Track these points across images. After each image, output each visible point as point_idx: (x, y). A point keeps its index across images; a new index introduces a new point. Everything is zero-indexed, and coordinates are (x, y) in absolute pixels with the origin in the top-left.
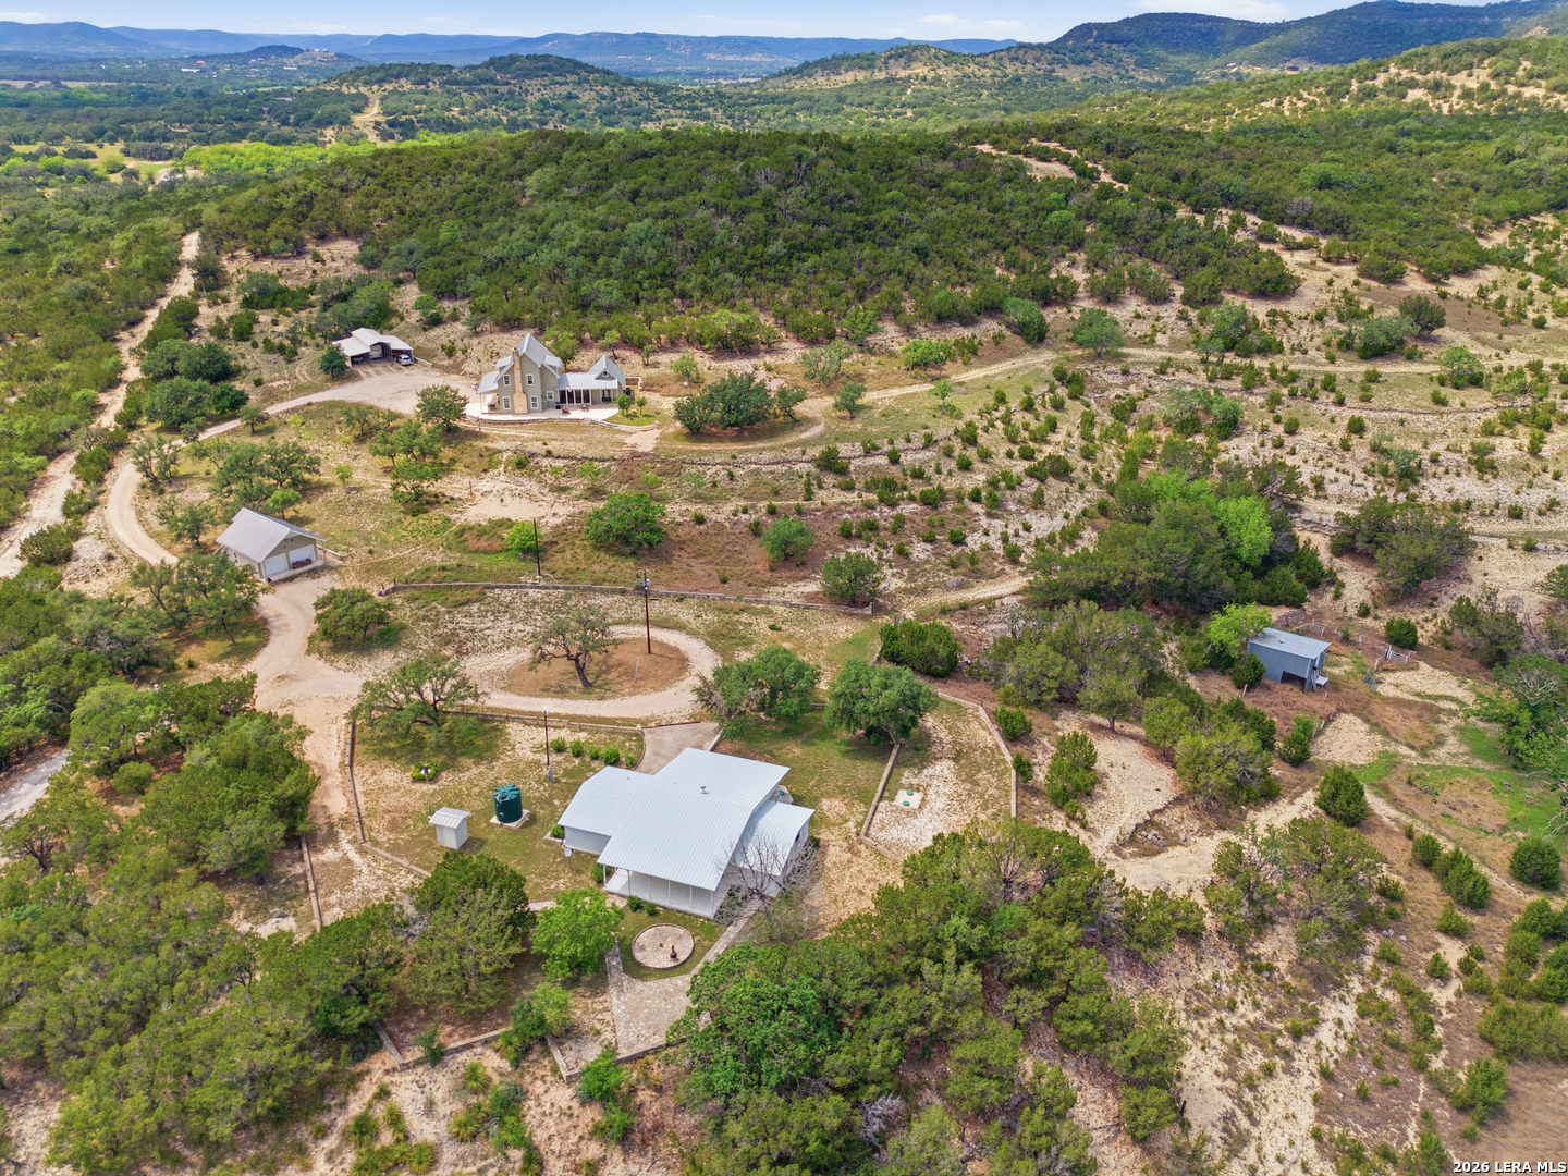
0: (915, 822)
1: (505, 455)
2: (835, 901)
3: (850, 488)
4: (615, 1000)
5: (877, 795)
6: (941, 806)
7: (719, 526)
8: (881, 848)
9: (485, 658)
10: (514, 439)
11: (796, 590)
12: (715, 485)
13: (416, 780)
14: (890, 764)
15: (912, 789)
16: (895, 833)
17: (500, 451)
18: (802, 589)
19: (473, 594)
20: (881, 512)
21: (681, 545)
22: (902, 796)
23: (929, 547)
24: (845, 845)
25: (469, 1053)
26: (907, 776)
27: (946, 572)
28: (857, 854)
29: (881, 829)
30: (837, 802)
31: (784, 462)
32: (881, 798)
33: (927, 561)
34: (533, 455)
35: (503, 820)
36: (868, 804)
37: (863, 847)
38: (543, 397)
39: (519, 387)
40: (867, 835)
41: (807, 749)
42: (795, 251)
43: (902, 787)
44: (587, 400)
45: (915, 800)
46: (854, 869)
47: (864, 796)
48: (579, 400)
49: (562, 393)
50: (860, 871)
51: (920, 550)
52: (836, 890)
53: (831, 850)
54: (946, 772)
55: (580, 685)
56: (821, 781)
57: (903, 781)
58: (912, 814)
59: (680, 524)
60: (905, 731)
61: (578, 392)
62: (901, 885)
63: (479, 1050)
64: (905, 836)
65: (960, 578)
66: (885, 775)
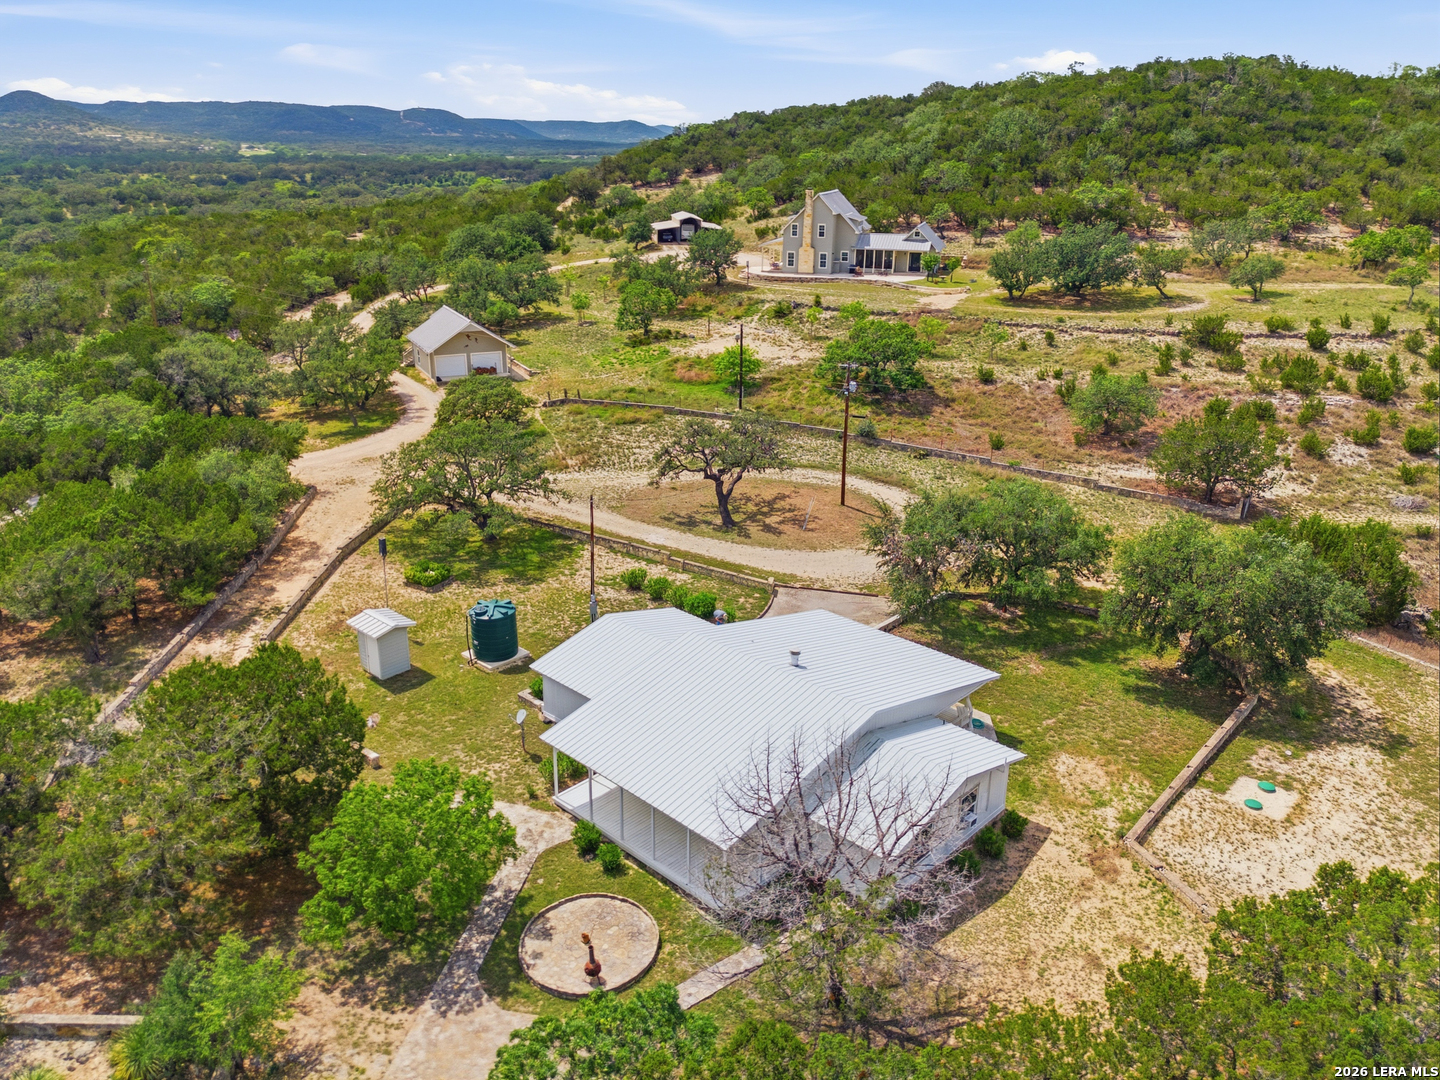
0: (1269, 845)
1: (767, 305)
2: (1023, 964)
3: (1237, 369)
4: (417, 1032)
5: (1186, 773)
6: (1343, 831)
7: (1013, 390)
8: (1173, 878)
9: (613, 474)
10: (784, 292)
11: (1110, 473)
12: (1024, 347)
13: (412, 582)
14: (1229, 724)
15: (1271, 781)
16: (1212, 857)
17: (763, 301)
18: (1121, 473)
19: (644, 415)
20: (1283, 399)
21: (948, 403)
22: (1244, 790)
23: (1363, 451)
24: (1085, 848)
25: (62, 1047)
26: (1265, 755)
27: (1394, 488)
28: (1109, 874)
29: (1181, 840)
30: (1090, 766)
31: (1135, 331)
32: (1192, 782)
33: (1357, 469)
34: (797, 306)
35: (482, 654)
36: (1158, 787)
37: (1127, 864)
38: (836, 259)
39: (807, 239)
40: (1141, 840)
41: (1056, 668)
42: (1207, 140)
43: (1250, 772)
44: (888, 266)
45: (1279, 804)
46: (1091, 905)
47: (1156, 769)
48: (878, 266)
49: (860, 253)
50: (1105, 914)
51: (1344, 453)
52: (1033, 938)
53: (1048, 849)
54: (1362, 768)
55: (718, 520)
56: (1070, 722)
57: (1254, 761)
58: (1265, 828)
59: (958, 380)
60: (1275, 672)
61: (879, 253)
62: (1201, 974)
63: (82, 1047)
64: (1238, 868)
65: (1419, 498)
66: (1212, 742)
